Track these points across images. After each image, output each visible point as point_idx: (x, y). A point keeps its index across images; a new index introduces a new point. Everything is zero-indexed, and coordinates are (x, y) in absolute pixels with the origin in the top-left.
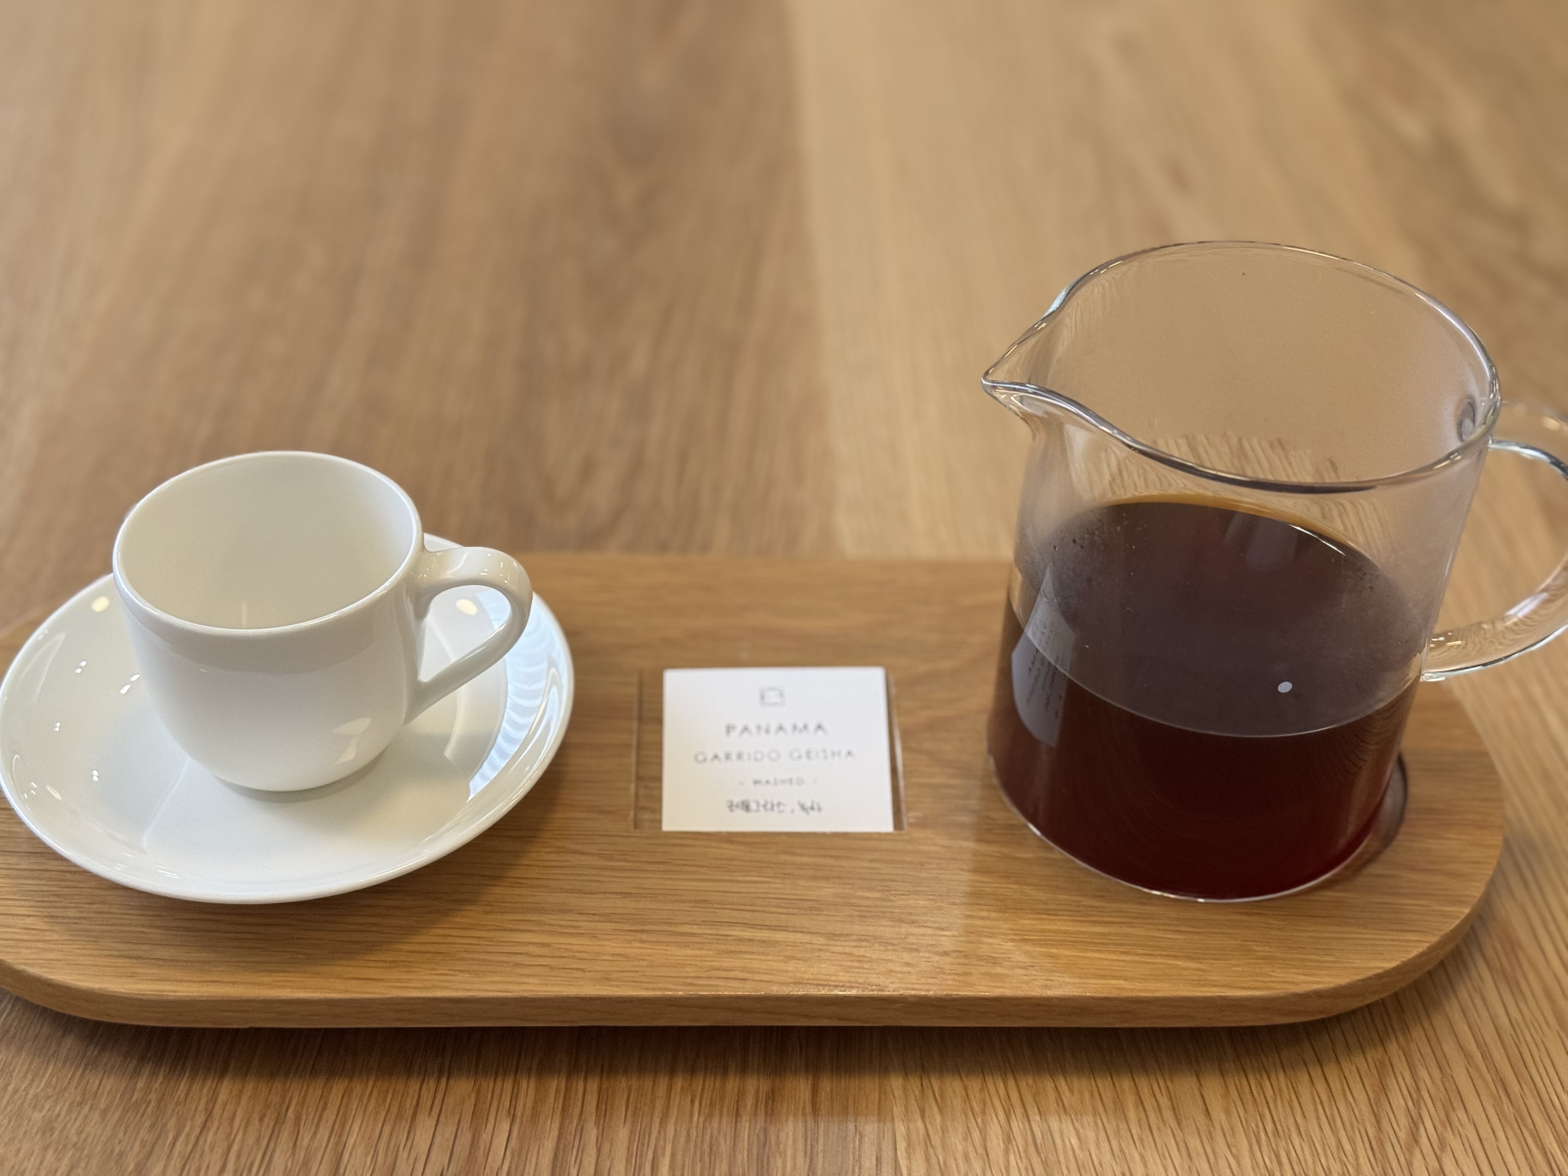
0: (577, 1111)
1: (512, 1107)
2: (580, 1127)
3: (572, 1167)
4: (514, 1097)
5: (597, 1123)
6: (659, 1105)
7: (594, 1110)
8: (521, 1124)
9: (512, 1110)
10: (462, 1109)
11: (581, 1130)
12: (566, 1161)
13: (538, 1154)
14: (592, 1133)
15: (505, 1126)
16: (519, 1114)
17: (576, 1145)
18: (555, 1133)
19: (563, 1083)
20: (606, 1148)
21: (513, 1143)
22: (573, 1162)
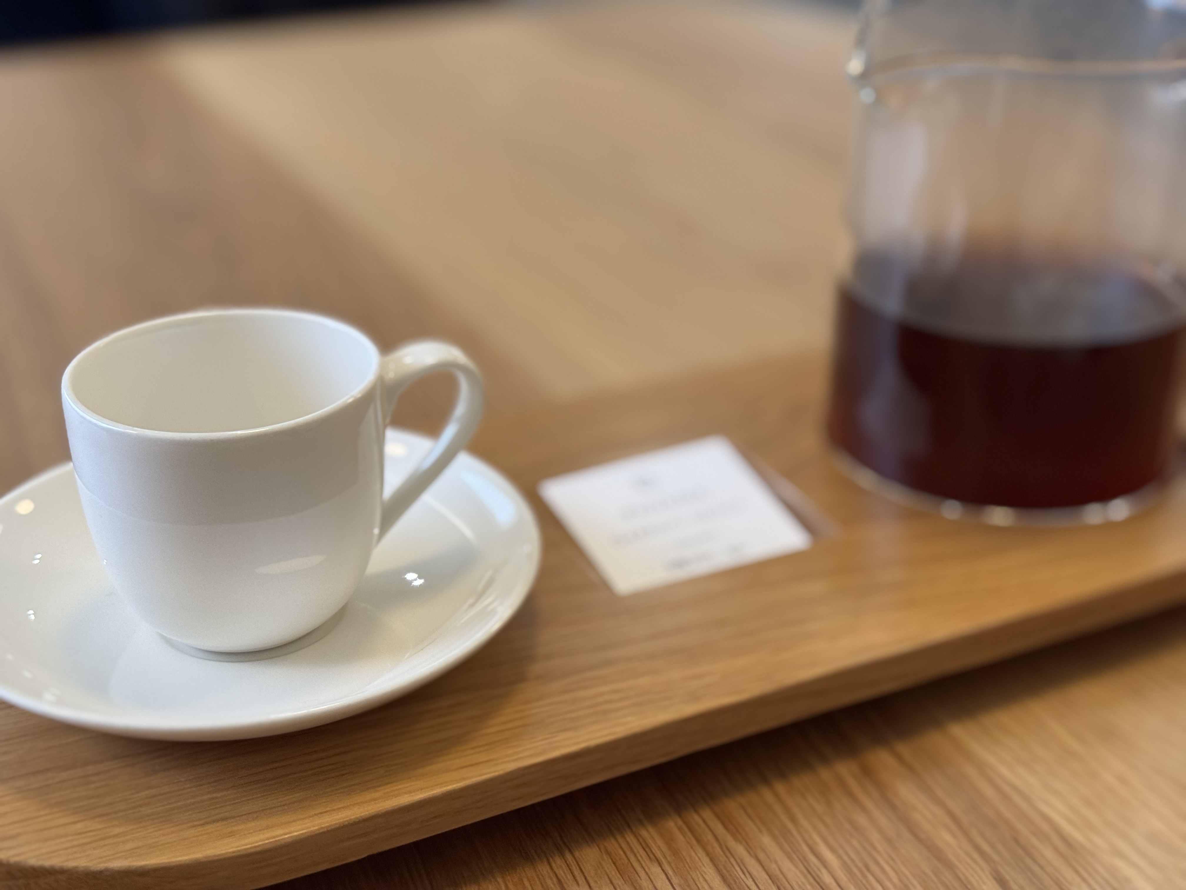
0: (710, 837)
1: (649, 853)
2: (725, 848)
3: (745, 880)
4: (646, 847)
5: (736, 840)
6: (778, 809)
7: (724, 832)
8: (669, 863)
9: (652, 856)
10: (605, 871)
11: (727, 850)
12: (737, 878)
13: (706, 880)
14: (740, 850)
15: (655, 870)
16: (660, 856)
17: (734, 863)
18: (706, 860)
19: (680, 822)
20: (762, 856)
21: (675, 880)
22: (743, 876)
